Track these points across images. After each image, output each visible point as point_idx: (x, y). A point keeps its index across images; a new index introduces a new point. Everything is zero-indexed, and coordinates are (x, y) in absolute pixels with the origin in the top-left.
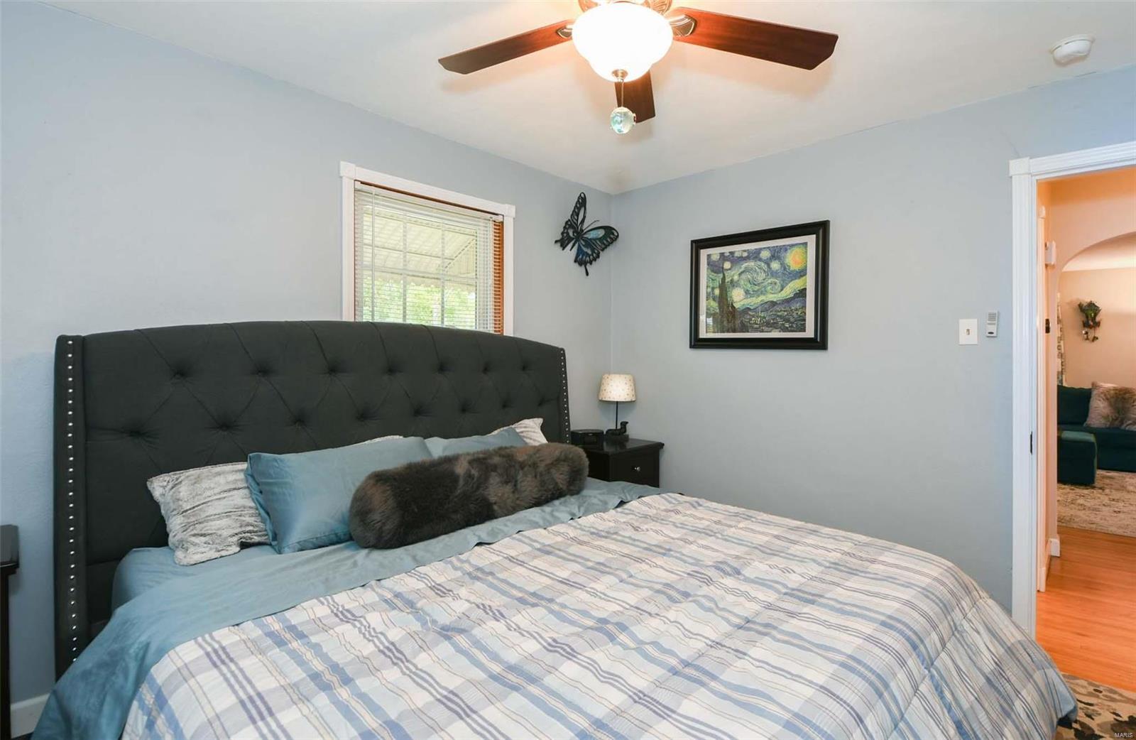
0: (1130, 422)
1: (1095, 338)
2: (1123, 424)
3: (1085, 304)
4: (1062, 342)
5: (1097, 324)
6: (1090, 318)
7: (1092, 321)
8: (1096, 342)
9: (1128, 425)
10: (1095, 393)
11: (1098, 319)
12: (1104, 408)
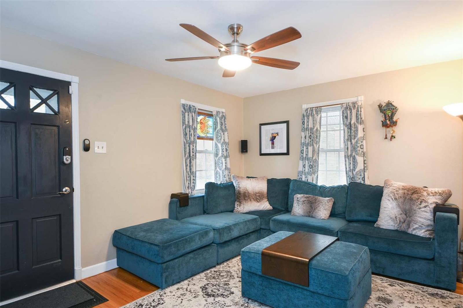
0: (417, 226)
1: (393, 137)
2: (409, 227)
3: (384, 105)
4: (364, 141)
5: (394, 124)
6: (387, 118)
7: (389, 121)
8: (393, 140)
9: (414, 229)
10: (386, 192)
11: (395, 119)
12: (393, 208)
